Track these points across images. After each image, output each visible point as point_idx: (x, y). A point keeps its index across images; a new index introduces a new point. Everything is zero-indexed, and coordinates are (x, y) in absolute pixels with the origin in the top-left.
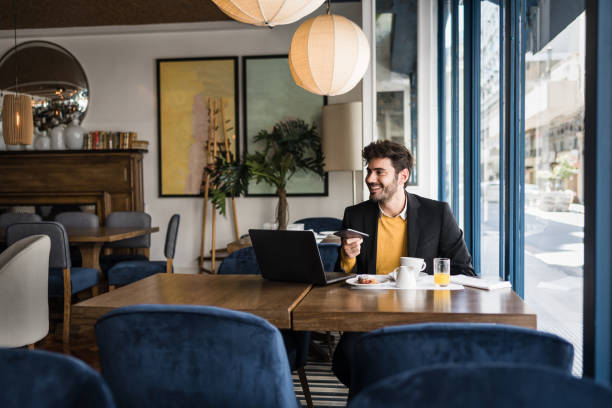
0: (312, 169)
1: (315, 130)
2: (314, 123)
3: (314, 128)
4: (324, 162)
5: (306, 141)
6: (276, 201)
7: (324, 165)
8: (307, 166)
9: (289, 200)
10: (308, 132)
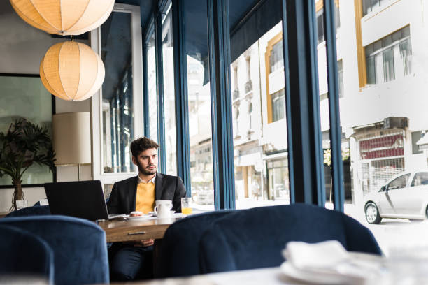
0: (45, 163)
1: (47, 134)
2: (46, 127)
3: (46, 131)
4: (55, 157)
5: (40, 141)
6: (12, 191)
7: (55, 160)
8: (41, 161)
9: (24, 190)
10: (42, 134)
